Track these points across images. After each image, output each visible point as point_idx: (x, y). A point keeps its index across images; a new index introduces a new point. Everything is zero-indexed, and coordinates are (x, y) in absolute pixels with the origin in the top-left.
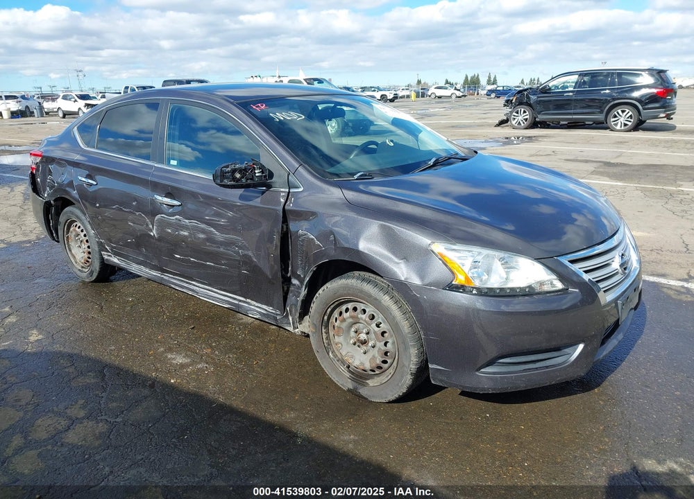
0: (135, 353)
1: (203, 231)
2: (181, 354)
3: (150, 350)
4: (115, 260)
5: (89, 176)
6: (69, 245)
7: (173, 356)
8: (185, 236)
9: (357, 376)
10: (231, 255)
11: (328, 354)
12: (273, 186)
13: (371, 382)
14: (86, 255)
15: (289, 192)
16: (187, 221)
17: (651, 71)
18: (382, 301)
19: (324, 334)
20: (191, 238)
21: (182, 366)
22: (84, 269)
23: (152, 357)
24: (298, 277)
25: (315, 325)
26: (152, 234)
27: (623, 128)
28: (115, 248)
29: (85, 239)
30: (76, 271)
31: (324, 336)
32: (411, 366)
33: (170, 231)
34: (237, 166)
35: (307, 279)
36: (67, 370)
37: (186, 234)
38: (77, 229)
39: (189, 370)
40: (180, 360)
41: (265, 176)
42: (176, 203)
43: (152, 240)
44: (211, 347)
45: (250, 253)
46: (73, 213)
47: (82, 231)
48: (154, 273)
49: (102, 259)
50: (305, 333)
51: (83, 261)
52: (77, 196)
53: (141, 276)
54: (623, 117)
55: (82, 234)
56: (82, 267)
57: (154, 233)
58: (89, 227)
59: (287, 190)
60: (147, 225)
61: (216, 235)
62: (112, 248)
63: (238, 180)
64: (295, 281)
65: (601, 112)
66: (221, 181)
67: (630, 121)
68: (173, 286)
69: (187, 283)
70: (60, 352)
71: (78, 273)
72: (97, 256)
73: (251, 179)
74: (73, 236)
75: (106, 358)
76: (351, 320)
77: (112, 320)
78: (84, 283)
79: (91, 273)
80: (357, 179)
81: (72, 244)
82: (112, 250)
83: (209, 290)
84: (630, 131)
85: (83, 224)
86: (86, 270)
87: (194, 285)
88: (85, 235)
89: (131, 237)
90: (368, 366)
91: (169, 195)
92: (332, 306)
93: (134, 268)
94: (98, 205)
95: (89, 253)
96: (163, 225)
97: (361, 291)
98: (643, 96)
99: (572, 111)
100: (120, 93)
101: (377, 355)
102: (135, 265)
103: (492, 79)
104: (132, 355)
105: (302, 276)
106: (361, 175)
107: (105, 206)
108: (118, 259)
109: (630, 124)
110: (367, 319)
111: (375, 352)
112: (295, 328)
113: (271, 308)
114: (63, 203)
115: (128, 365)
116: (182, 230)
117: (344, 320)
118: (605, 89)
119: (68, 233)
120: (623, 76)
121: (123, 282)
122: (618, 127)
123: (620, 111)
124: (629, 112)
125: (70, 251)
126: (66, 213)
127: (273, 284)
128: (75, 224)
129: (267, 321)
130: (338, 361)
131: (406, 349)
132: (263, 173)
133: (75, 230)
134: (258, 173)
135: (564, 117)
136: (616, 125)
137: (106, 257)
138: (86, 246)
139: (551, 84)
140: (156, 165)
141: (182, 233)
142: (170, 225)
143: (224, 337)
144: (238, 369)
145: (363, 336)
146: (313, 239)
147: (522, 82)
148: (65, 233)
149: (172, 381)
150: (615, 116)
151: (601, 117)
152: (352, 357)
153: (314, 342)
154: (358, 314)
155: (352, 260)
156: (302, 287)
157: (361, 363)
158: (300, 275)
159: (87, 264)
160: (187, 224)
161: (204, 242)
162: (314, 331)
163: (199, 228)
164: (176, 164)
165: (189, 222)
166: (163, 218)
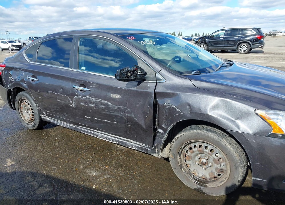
0: (68, 170)
1: (104, 104)
2: (93, 170)
3: (76, 168)
4: (48, 119)
5: (33, 76)
6: (21, 111)
7: (89, 171)
8: (92, 107)
9: (199, 181)
10: (121, 117)
11: (182, 170)
12: (146, 79)
13: (209, 186)
14: (31, 116)
15: (156, 83)
16: (94, 99)
17: (254, 29)
18: (222, 143)
19: (179, 159)
20: (96, 107)
21: (97, 177)
22: (30, 123)
23: (78, 172)
24: (162, 128)
25: (174, 155)
26: (72, 106)
27: (244, 52)
28: (48, 113)
29: (30, 108)
30: (25, 124)
31: (179, 160)
32: (239, 178)
33: (83, 104)
34: (129, 69)
35: (169, 130)
36: (32, 183)
37: (93, 105)
38: (26, 103)
39: (101, 179)
40: (94, 173)
41: (143, 74)
42: (86, 89)
43: (71, 109)
44: (108, 165)
45: (133, 116)
46: (23, 95)
47: (29, 104)
48: (71, 125)
49: (41, 119)
50: (163, 157)
51: (29, 119)
52: (27, 87)
53: (59, 126)
54: (244, 48)
55: (29, 106)
56: (29, 122)
57: (73, 105)
58: (33, 102)
59: (155, 81)
60: (69, 101)
61: (111, 106)
62: (46, 113)
63: (129, 77)
64: (160, 130)
65: (235, 46)
66: (120, 78)
67: (247, 49)
68: (83, 132)
69: (91, 130)
70: (26, 172)
71: (27, 125)
72: (38, 117)
73: (136, 76)
74: (23, 107)
75: (52, 174)
76: (198, 152)
77: (50, 151)
78: (30, 130)
79: (35, 125)
80: (193, 75)
81: (23, 110)
82: (46, 114)
83: (104, 134)
84: (246, 53)
85: (30, 101)
86: (31, 124)
87: (95, 132)
88: (31, 106)
89: (59, 108)
90: (208, 177)
91: (81, 85)
92: (185, 145)
93: (59, 123)
94: (39, 91)
95: (33, 115)
96: (78, 101)
97: (208, 137)
98: (252, 39)
99: (223, 45)
100: (27, 40)
101: (214, 171)
102: (60, 121)
103: (180, 34)
104: (67, 172)
105: (165, 128)
106: (196, 72)
107: (43, 92)
108: (50, 118)
109: (247, 50)
110: (210, 152)
111: (213, 169)
112: (158, 155)
113: (144, 144)
114: (18, 90)
115: (66, 178)
116: (90, 104)
117: (193, 152)
118: (236, 37)
119: (20, 105)
120: (243, 31)
121: (50, 129)
122: (242, 52)
123: (242, 45)
124: (247, 45)
125: (22, 114)
126: (20, 95)
127: (147, 132)
128: (24, 101)
129: (141, 151)
130: (187, 173)
131: (237, 169)
132: (141, 73)
133: (25, 104)
134: (139, 73)
135: (219, 48)
136: (241, 51)
137: (43, 117)
138: (31, 112)
139: (214, 34)
140: (73, 70)
141: (91, 105)
142: (83, 101)
143: (112, 158)
144: (127, 177)
145: (204, 161)
146: (174, 108)
147: (192, 35)
148: (19, 105)
149: (94, 187)
150: (241, 47)
151: (235, 48)
152: (197, 172)
153: (173, 163)
154: (203, 149)
155: (203, 120)
156: (165, 134)
157: (203, 175)
158: (164, 127)
159: (32, 121)
160: (93, 100)
161: (104, 110)
162: (173, 157)
163: (101, 102)
164: (85, 69)
165: (95, 100)
166: (79, 98)
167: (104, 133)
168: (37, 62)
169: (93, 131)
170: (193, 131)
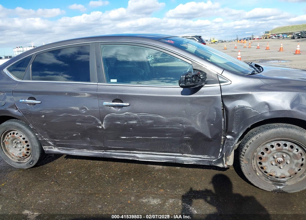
0: (119, 205)
1: (151, 118)
2: (149, 197)
3: (127, 201)
4: (56, 150)
5: (32, 99)
6: (5, 148)
7: (146, 200)
8: (133, 124)
9: (276, 182)
10: (176, 130)
11: (256, 174)
14: (24, 151)
15: (220, 86)
16: (136, 114)
20: (139, 124)
21: (161, 204)
22: (22, 161)
23: (134, 205)
24: (232, 134)
25: (249, 159)
26: (100, 127)
28: (58, 142)
30: (14, 163)
31: (253, 164)
33: (119, 123)
35: (241, 134)
37: (135, 122)
38: (15, 135)
39: (168, 206)
40: (154, 201)
41: (205, 78)
42: (124, 104)
45: (193, 126)
46: (11, 125)
47: (20, 136)
49: (42, 152)
51: (20, 156)
52: (20, 113)
55: (21, 138)
56: (19, 160)
57: (103, 126)
58: (30, 132)
59: (218, 84)
60: (97, 122)
61: (162, 119)
62: (55, 142)
64: (229, 137)
66: (185, 84)
72: (37, 150)
74: (9, 141)
76: (275, 151)
79: (32, 161)
81: (9, 146)
82: (54, 144)
83: (149, 154)
86: (25, 161)
87: (134, 153)
88: (24, 139)
89: (78, 133)
90: (287, 174)
91: (116, 101)
94: (43, 116)
95: (28, 149)
96: (112, 120)
101: (294, 167)
105: (236, 133)
108: (59, 149)
110: (290, 149)
111: (293, 165)
113: (206, 156)
117: (271, 152)
125: (6, 151)
128: (12, 132)
129: (202, 164)
130: (262, 176)
133: (12, 136)
134: (201, 76)
137: (47, 149)
138: (25, 145)
140: (99, 84)
141: (131, 122)
142: (119, 119)
145: (280, 159)
146: (249, 110)
152: (275, 172)
153: (247, 169)
154: (282, 147)
155: (286, 117)
156: (235, 139)
157: (282, 174)
158: (234, 133)
159: (25, 157)
160: (135, 116)
161: (151, 125)
162: (247, 163)
163: (148, 117)
164: (116, 82)
165: (138, 115)
166: (113, 116)
167: (147, 152)
168: (33, 79)
169: (130, 153)
170: (271, 130)
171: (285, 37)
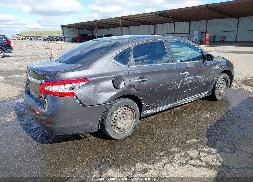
5: (142, 78)
16: (191, 77)
20: (192, 82)
26: (177, 88)
33: (185, 83)
43: (176, 91)
45: (207, 78)
60: (176, 85)
61: (199, 77)
82: (151, 107)
89: (165, 95)
91: (184, 71)
94: (150, 89)
107: (155, 87)
109: (2, 55)
124: (1, 50)
141: (189, 82)
161: (196, 81)
171: (36, 39)
